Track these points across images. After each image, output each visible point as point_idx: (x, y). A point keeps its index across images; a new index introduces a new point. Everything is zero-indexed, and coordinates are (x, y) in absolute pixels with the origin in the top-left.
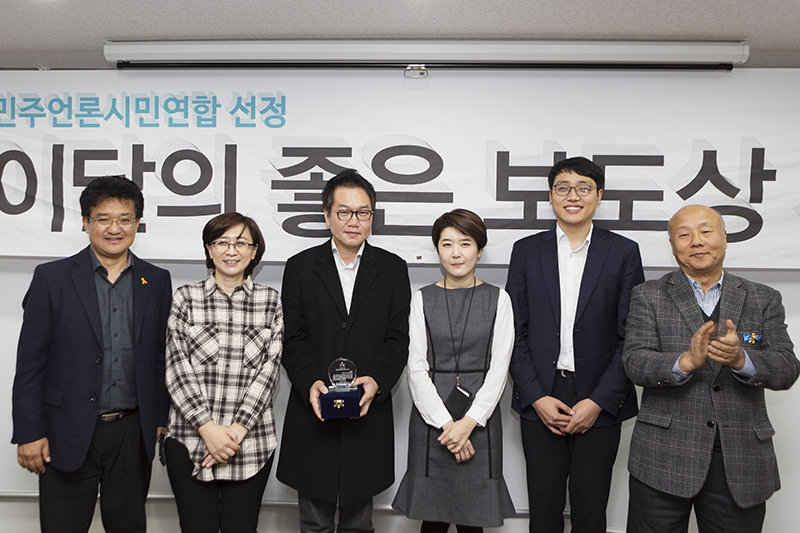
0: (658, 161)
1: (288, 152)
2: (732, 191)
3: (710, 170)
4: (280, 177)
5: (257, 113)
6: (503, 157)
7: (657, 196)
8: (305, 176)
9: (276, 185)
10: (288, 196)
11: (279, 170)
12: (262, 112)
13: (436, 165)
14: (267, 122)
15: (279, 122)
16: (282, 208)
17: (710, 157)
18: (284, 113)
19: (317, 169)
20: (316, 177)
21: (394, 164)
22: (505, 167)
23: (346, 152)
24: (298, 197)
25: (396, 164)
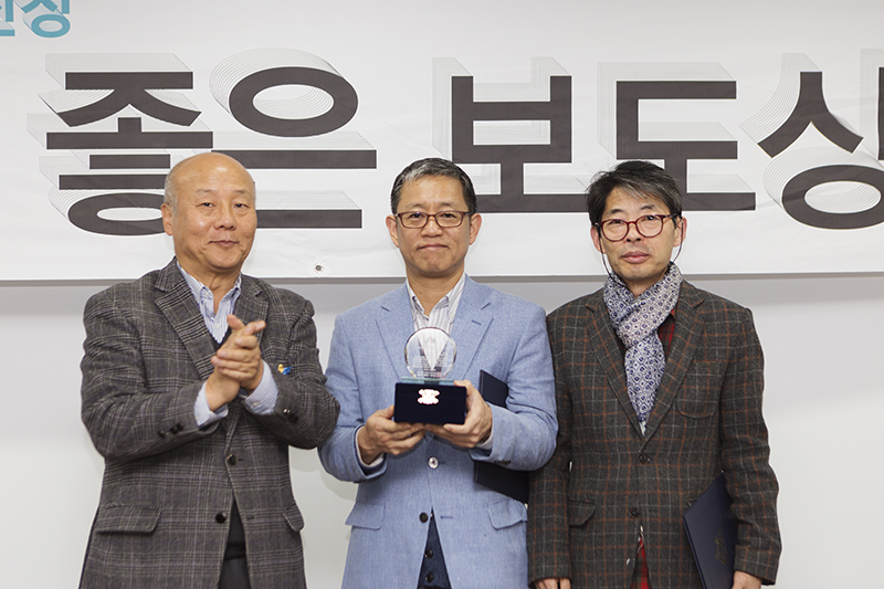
0: (726, 90)
1: (75, 81)
2: (848, 140)
3: (811, 106)
4: (63, 127)
5: (17, 11)
6: (462, 86)
7: (727, 150)
8: (109, 125)
9: (55, 141)
10: (77, 161)
11: (60, 115)
12: (26, 9)
13: (345, 102)
14: (35, 27)
15: (57, 26)
16: (68, 182)
17: (811, 84)
18: (66, 9)
19: (130, 112)
20: (130, 125)
21: (270, 101)
22: (465, 105)
23: (183, 80)
24: (96, 162)
25: (274, 101)
